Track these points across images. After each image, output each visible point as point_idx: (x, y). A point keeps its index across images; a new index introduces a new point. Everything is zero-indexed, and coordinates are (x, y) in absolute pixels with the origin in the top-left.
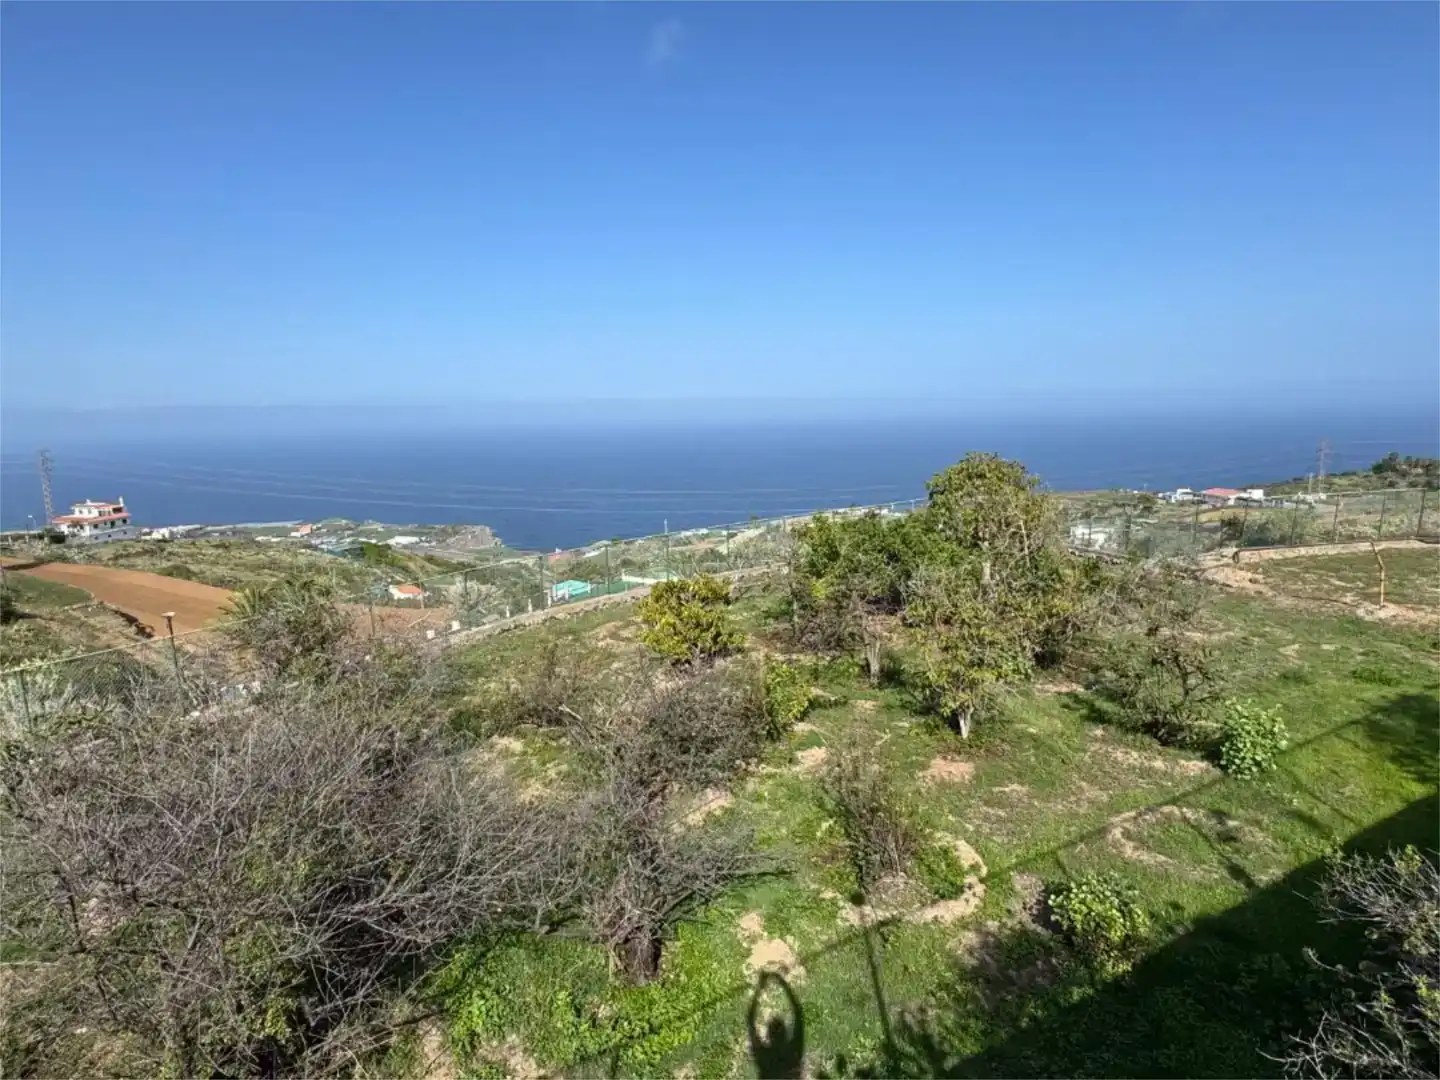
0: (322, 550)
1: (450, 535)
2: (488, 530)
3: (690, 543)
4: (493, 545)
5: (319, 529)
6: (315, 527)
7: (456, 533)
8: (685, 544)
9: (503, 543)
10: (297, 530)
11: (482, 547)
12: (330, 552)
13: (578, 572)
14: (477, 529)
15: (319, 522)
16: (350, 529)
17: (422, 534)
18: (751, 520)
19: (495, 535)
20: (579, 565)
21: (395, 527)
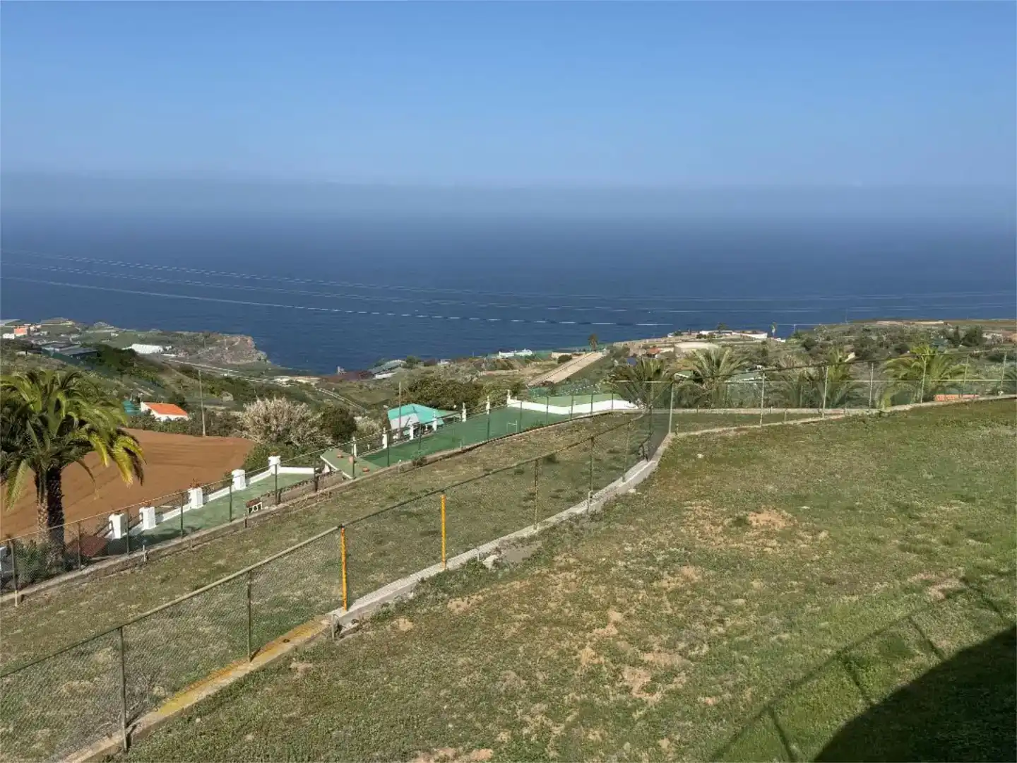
0: (47, 352)
1: (202, 345)
2: (250, 340)
3: (512, 367)
4: (255, 360)
5: (38, 330)
6: (32, 328)
7: (211, 343)
8: (504, 368)
9: (269, 357)
10: (11, 331)
11: (242, 362)
12: (56, 355)
13: (423, 393)
14: (237, 340)
15: (39, 321)
16: (76, 332)
17: (169, 343)
18: (590, 342)
19: (257, 348)
20: (425, 383)
21: (133, 332)
